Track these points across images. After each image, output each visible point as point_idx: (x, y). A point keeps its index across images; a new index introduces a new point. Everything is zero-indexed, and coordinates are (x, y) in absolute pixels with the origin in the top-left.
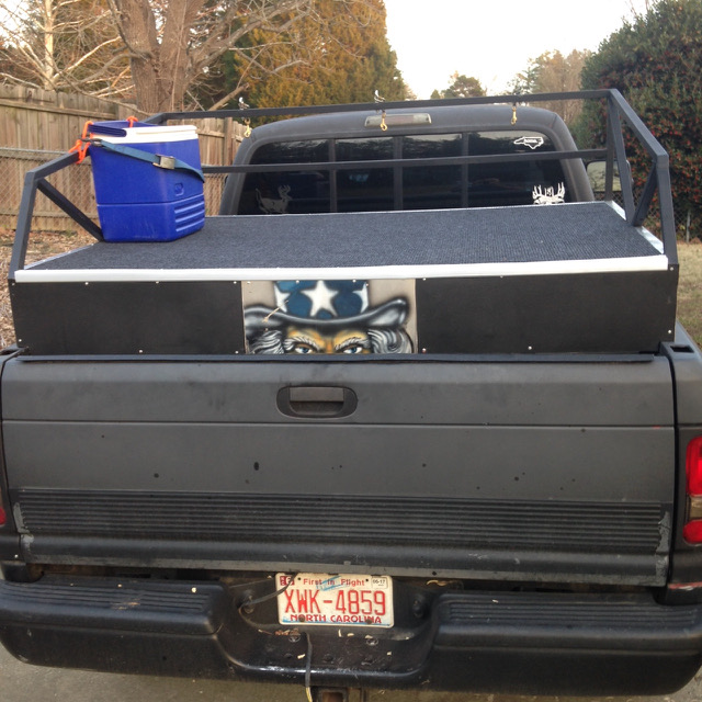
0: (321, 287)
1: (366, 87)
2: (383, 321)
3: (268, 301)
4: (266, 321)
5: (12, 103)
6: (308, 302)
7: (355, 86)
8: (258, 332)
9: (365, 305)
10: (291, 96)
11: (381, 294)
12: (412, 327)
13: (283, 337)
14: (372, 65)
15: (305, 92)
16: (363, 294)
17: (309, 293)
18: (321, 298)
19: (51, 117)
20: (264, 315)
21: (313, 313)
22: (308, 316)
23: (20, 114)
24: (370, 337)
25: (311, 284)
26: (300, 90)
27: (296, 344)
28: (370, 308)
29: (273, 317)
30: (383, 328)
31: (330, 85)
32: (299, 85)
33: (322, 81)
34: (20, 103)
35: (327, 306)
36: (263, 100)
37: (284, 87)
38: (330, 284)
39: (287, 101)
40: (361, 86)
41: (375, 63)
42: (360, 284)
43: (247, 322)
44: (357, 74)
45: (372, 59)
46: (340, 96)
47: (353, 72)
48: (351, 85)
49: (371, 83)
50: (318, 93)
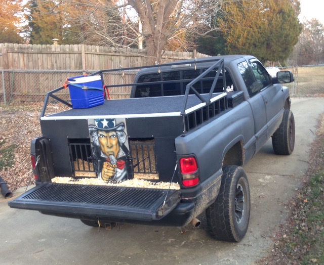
0: (105, 120)
1: (278, 27)
2: (119, 129)
3: (94, 124)
4: (93, 129)
5: (110, 54)
6: (102, 124)
7: (272, 27)
8: (92, 132)
9: (115, 125)
10: (242, 35)
11: (118, 122)
12: (125, 131)
13: (98, 133)
14: (281, 17)
15: (248, 32)
16: (114, 122)
17: (102, 122)
18: (105, 123)
19: (124, 58)
20: (93, 128)
21: (104, 127)
22: (102, 128)
23: (113, 57)
24: (117, 133)
25: (103, 120)
26: (246, 32)
27: (101, 135)
28: (116, 126)
29: (95, 128)
30: (119, 131)
31: (260, 28)
32: (246, 29)
33: (256, 26)
34: (113, 53)
35: (107, 125)
36: (230, 37)
37: (239, 31)
38: (107, 120)
39: (240, 37)
40: (275, 27)
41: (282, 16)
42: (113, 120)
43: (89, 129)
44: (273, 22)
45: (281, 14)
46: (265, 32)
47: (271, 21)
48: (270, 27)
49: (280, 25)
50: (254, 32)
